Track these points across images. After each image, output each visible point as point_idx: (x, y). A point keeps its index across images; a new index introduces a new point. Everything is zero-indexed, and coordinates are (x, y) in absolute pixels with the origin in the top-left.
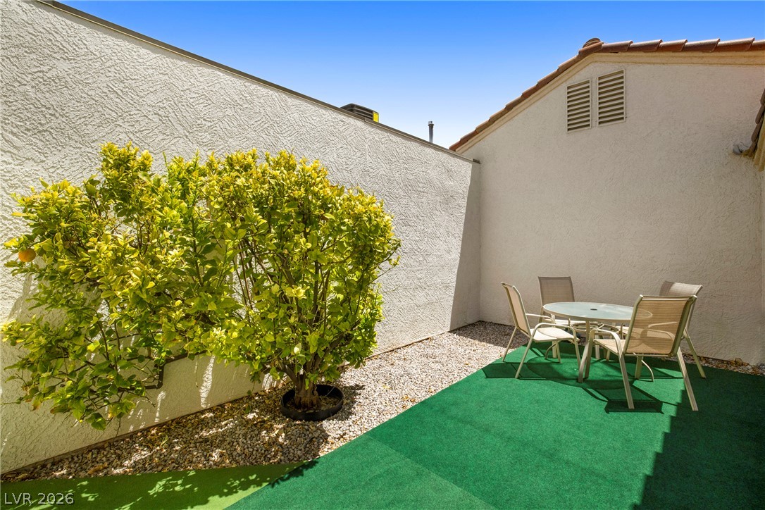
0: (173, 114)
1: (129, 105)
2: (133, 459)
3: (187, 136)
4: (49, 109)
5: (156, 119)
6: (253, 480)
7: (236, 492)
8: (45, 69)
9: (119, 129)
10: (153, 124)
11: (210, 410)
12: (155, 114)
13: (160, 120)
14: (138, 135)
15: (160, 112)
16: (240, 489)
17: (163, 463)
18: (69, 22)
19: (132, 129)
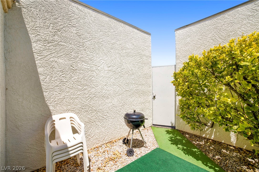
0: (218, 37)
1: (203, 41)
2: (200, 143)
3: (223, 42)
4: (186, 51)
5: (212, 41)
6: (216, 169)
7: (207, 166)
8: (185, 42)
9: (201, 49)
10: (211, 43)
11: (234, 147)
12: (211, 39)
13: (213, 41)
14: (206, 48)
15: (213, 38)
16: (209, 167)
17: (203, 148)
18: (189, 28)
19: (204, 47)
